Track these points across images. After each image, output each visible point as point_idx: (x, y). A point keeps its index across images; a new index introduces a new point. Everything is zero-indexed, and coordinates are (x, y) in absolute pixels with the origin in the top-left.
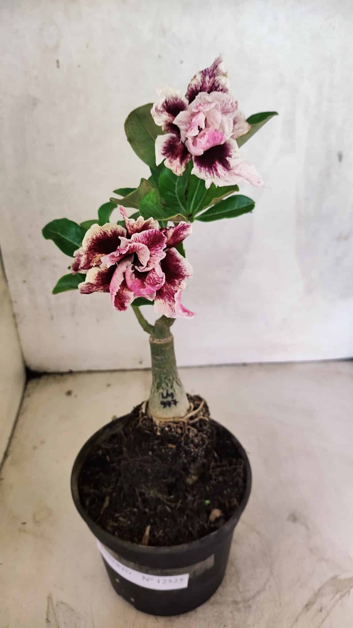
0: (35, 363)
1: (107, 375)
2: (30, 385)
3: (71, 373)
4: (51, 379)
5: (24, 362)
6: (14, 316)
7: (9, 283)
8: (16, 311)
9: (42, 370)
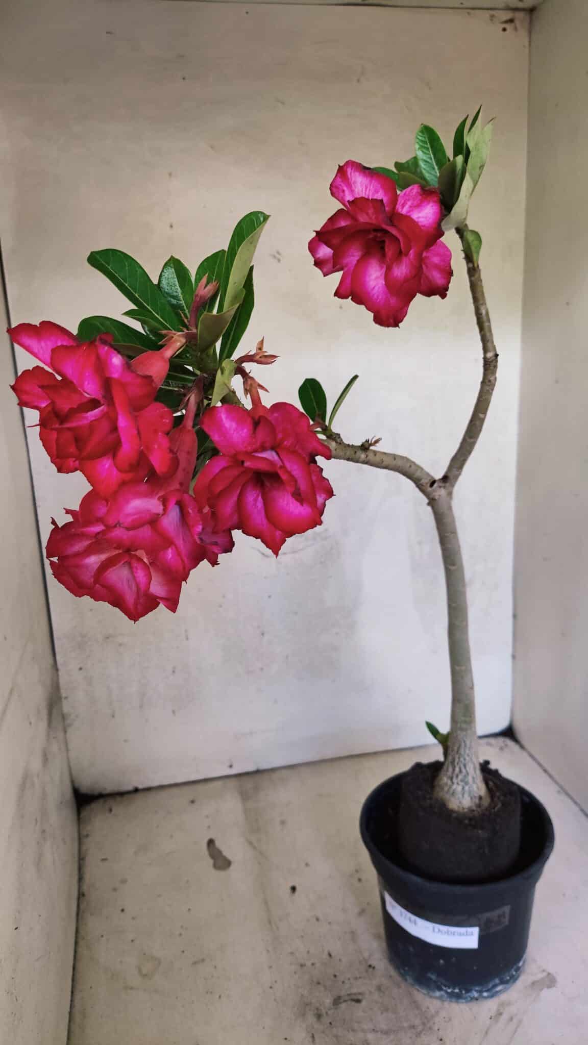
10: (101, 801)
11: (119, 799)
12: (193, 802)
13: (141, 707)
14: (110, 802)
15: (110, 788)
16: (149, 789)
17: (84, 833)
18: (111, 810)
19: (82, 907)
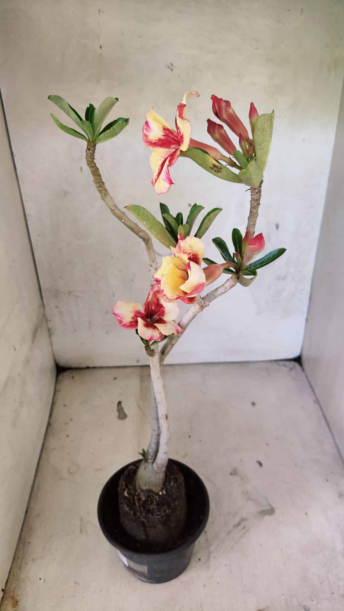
0: (63, 362)
1: (114, 370)
2: (60, 377)
3: (88, 368)
5: (55, 361)
6: (49, 330)
7: (46, 309)
8: (50, 326)
9: (67, 366)
10: (69, 372)
11: (79, 371)
12: (115, 378)
13: (90, 328)
14: (74, 373)
15: (74, 365)
16: (95, 368)
17: (58, 388)
18: (73, 377)
19: (49, 431)
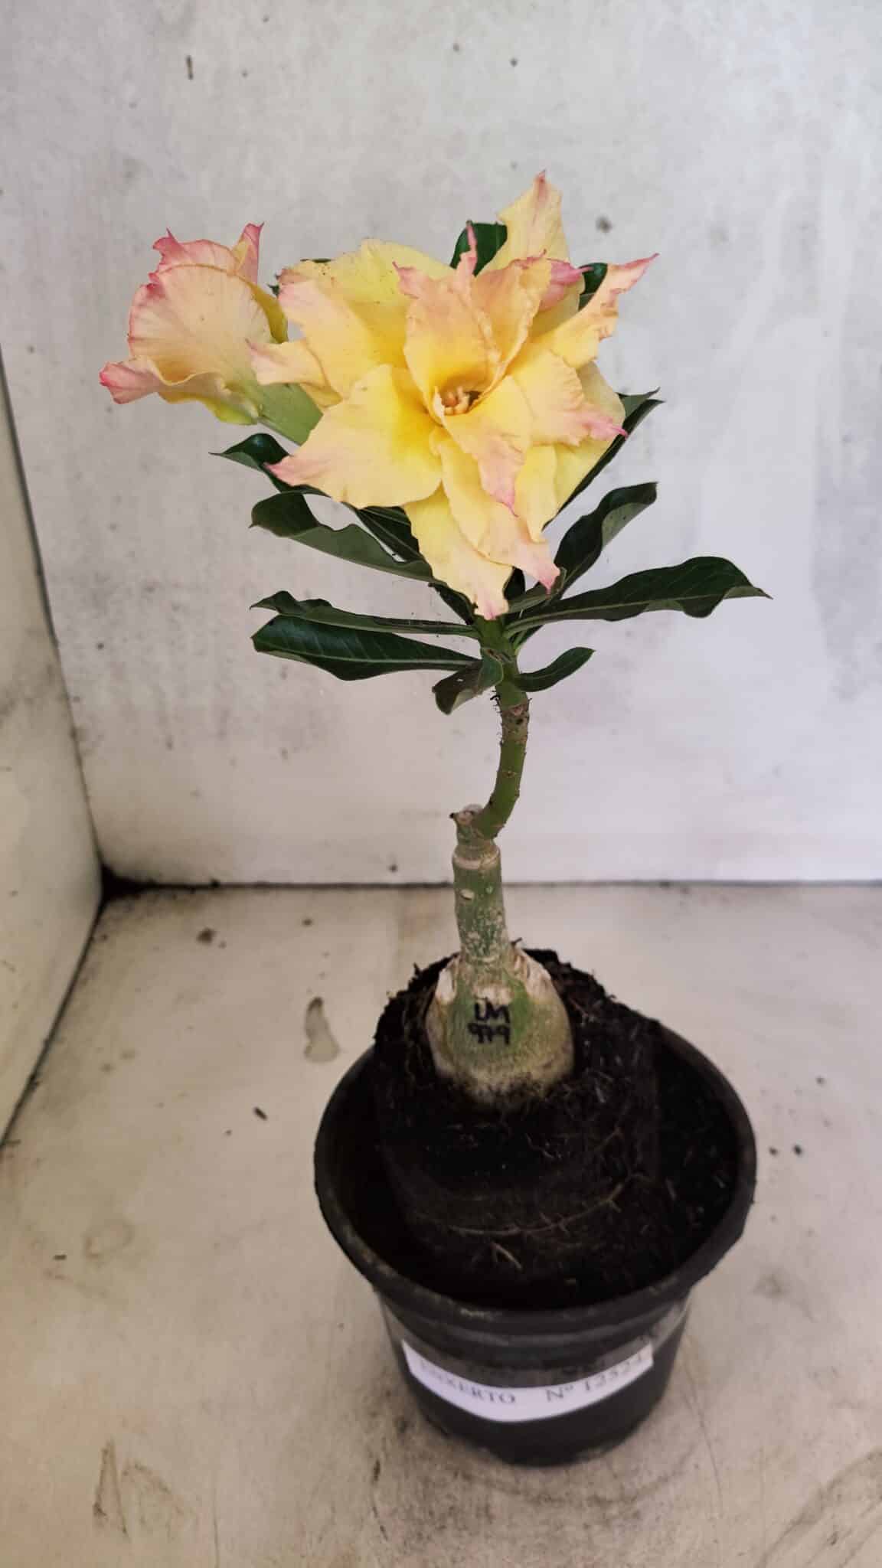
1: (305, 896)
3: (215, 886)
4: (163, 901)
5: (99, 854)
6: (74, 734)
7: (62, 650)
8: (78, 721)
9: (144, 878)
10: (151, 894)
11: (182, 895)
12: (308, 922)
15: (167, 877)
16: (236, 887)
